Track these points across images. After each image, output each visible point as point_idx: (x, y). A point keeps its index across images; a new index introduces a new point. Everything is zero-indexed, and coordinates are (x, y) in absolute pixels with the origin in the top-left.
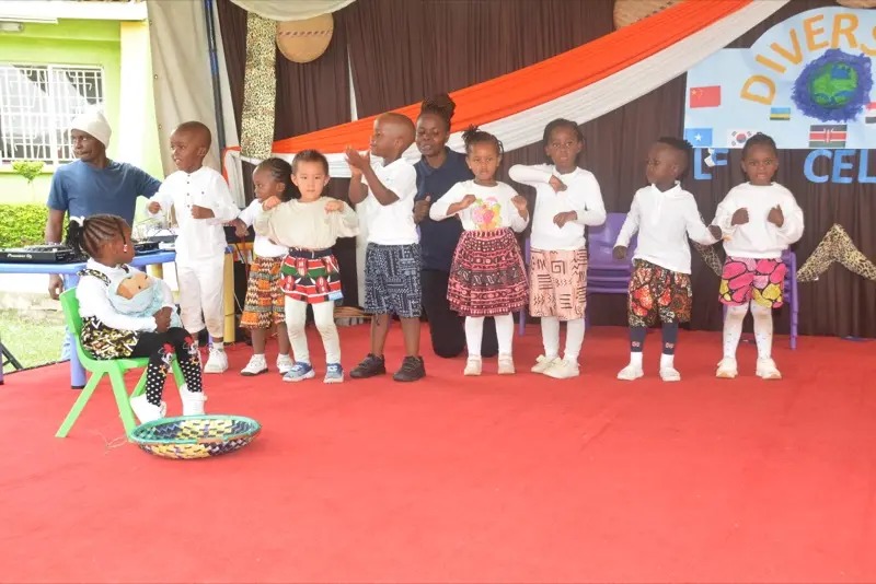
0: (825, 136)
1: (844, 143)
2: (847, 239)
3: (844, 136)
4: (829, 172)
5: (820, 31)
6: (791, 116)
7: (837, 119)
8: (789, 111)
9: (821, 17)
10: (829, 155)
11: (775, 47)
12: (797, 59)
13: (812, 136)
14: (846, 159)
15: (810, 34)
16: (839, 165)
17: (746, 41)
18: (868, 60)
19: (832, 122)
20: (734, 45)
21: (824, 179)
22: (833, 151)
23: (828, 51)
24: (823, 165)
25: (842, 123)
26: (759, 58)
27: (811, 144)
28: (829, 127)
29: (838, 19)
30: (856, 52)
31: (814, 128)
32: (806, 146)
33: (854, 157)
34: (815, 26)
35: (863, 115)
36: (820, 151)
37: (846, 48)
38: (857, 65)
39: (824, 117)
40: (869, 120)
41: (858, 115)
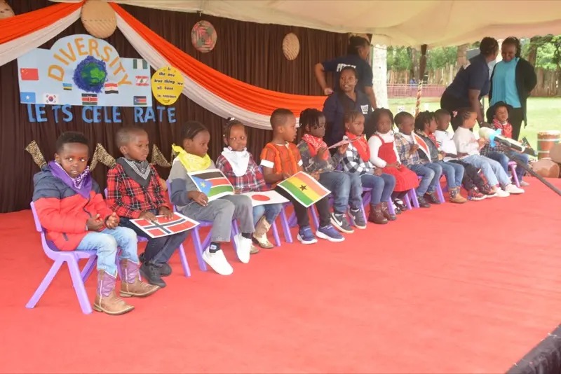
0: (88, 99)
1: (96, 103)
2: (104, 150)
3: (96, 100)
4: (92, 118)
5: (83, 46)
6: (72, 88)
7: (93, 91)
8: (70, 85)
9: (81, 39)
10: (91, 109)
11: (62, 51)
12: (74, 59)
13: (83, 99)
14: (98, 111)
15: (79, 47)
16: (96, 114)
17: (47, 46)
18: (104, 63)
19: (90, 93)
20: (42, 47)
21: (90, 121)
22: (93, 107)
23: (88, 57)
24: (90, 114)
25: (95, 93)
26: (56, 56)
27: (83, 103)
28: (89, 95)
29: (90, 42)
30: (100, 59)
31: (83, 95)
32: (81, 104)
33: (101, 110)
34: (80, 43)
35: (103, 89)
36: (87, 107)
37: (96, 57)
38: (101, 65)
39: (88, 89)
40: (107, 92)
41: (102, 89)
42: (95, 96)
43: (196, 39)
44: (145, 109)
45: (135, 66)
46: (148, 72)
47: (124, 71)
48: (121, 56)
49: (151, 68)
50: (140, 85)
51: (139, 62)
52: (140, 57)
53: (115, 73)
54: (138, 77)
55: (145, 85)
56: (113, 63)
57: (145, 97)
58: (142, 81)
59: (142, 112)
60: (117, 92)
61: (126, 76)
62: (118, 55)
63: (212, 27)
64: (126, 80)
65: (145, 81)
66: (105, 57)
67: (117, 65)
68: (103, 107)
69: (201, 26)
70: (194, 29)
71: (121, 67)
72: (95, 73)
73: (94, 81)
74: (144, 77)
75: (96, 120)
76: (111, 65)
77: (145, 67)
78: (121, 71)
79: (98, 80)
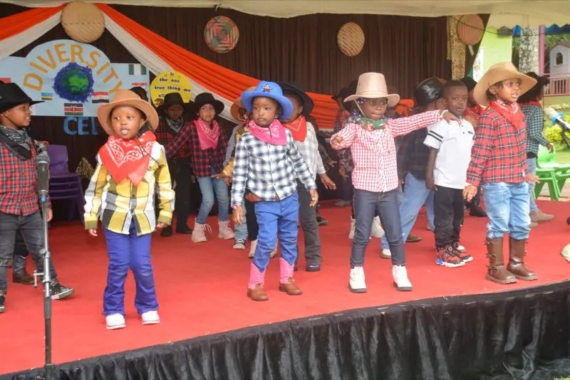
0: (72, 110)
1: (82, 114)
2: (90, 165)
3: (82, 110)
4: (76, 129)
5: (64, 52)
6: (53, 98)
7: (78, 101)
8: (51, 95)
9: (63, 45)
10: (75, 119)
11: (39, 58)
12: (54, 66)
13: (66, 109)
14: (84, 122)
15: (59, 54)
16: (81, 126)
17: (23, 53)
18: (90, 70)
19: (75, 102)
20: (16, 54)
21: (73, 133)
22: (77, 118)
23: (70, 64)
24: (73, 125)
25: (80, 102)
26: (32, 64)
27: (66, 113)
28: (74, 105)
29: (73, 47)
30: (84, 65)
31: (66, 105)
32: (63, 115)
33: (88, 121)
34: (61, 49)
35: (90, 99)
36: (71, 118)
37: (79, 63)
38: (86, 73)
39: (71, 99)
40: (94, 102)
41: (88, 98)
42: (81, 105)
43: (209, 37)
45: (131, 72)
46: (146, 78)
47: (117, 78)
48: (111, 62)
51: (137, 67)
52: (137, 62)
53: (105, 81)
54: (136, 84)
56: (102, 68)
60: (107, 101)
61: (120, 83)
62: (109, 61)
63: (232, 23)
66: (91, 63)
67: (107, 71)
68: (90, 118)
69: (216, 22)
70: (208, 26)
71: (113, 74)
72: (76, 82)
73: (73, 89)
74: (143, 85)
75: (81, 132)
76: (99, 72)
78: (114, 77)
79: (78, 88)
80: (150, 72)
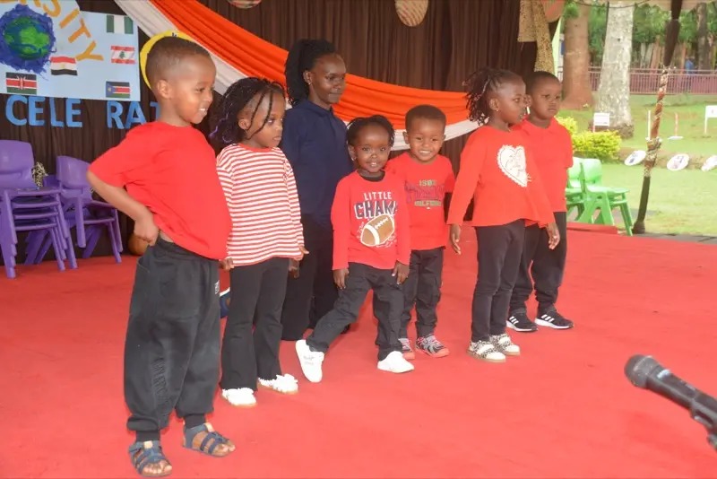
0: (19, 84)
1: (34, 91)
3: (34, 85)
4: (26, 116)
7: (28, 69)
10: (25, 100)
13: (8, 82)
14: (38, 105)
16: (33, 111)
18: (50, 20)
19: (23, 71)
21: (22, 122)
22: (27, 97)
23: (18, 6)
24: (21, 109)
25: (32, 72)
27: (9, 89)
30: (40, 11)
31: (9, 75)
32: (4, 92)
33: (45, 103)
35: (49, 67)
36: (16, 97)
37: (31, 5)
38: (44, 24)
39: (17, 65)
40: (55, 73)
41: (45, 67)
42: (33, 77)
44: (126, 105)
45: (110, 28)
46: (133, 40)
47: (89, 35)
48: (82, 9)
49: (140, 31)
50: (118, 61)
51: (119, 21)
52: (120, 12)
53: (72, 39)
54: (117, 48)
55: (128, 62)
56: (70, 18)
57: (127, 84)
58: (122, 55)
59: (120, 109)
60: (74, 73)
61: (93, 45)
62: (78, 7)
64: (92, 53)
65: (128, 55)
66: (51, 8)
67: (74, 25)
68: (47, 99)
71: (83, 29)
72: (29, 37)
73: (27, 50)
74: (127, 49)
75: (33, 122)
76: (63, 25)
77: (129, 29)
78: (83, 35)
79: (35, 49)
80: (140, 30)
